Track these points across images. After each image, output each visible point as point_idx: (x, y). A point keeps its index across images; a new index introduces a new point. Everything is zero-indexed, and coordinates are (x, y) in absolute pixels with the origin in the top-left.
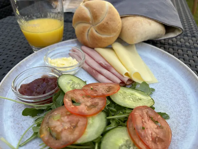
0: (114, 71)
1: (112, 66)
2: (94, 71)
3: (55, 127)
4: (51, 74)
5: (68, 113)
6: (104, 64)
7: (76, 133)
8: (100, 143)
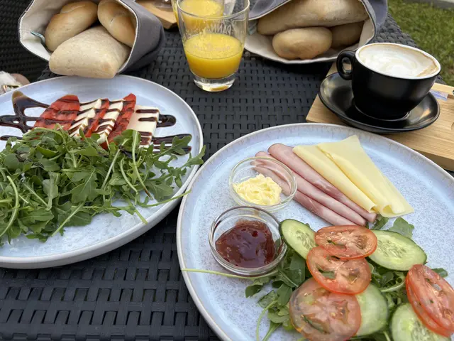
0: (348, 202)
1: (340, 191)
2: (311, 201)
3: (314, 315)
4: (250, 217)
5: (323, 291)
6: (325, 187)
7: (351, 320)
8: (390, 333)
